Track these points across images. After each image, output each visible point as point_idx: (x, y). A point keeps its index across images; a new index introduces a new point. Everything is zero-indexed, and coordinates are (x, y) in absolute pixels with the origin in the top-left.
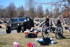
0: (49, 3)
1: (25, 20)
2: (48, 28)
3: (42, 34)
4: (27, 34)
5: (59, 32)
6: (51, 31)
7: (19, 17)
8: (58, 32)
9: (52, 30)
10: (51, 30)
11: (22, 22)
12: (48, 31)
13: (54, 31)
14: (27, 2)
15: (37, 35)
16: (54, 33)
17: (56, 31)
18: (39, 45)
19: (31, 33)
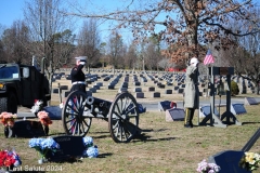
1: (16, 76)
4: (9, 123)
5: (124, 117)
6: (94, 114)
8: (121, 119)
9: (100, 109)
10: (97, 110)
11: (2, 83)
12: (85, 114)
13: (105, 115)
17: (113, 112)
18: (40, 162)
19: (24, 119)
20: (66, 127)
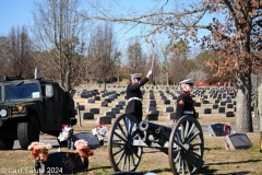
0: (144, 20)
1: (36, 95)
2: (138, 131)
3: (112, 155)
4: (41, 155)
5: (186, 147)
6: (148, 142)
7: (8, 79)
8: (183, 149)
9: (156, 136)
10: (151, 137)
11: (20, 104)
12: (136, 143)
13: (162, 144)
14: (46, 11)
15: (86, 160)
16: (165, 151)
17: (174, 141)
19: (59, 150)
20: (113, 160)
